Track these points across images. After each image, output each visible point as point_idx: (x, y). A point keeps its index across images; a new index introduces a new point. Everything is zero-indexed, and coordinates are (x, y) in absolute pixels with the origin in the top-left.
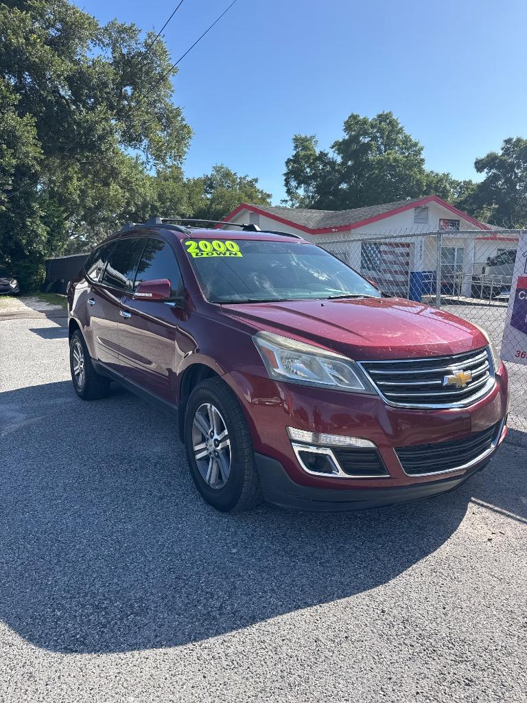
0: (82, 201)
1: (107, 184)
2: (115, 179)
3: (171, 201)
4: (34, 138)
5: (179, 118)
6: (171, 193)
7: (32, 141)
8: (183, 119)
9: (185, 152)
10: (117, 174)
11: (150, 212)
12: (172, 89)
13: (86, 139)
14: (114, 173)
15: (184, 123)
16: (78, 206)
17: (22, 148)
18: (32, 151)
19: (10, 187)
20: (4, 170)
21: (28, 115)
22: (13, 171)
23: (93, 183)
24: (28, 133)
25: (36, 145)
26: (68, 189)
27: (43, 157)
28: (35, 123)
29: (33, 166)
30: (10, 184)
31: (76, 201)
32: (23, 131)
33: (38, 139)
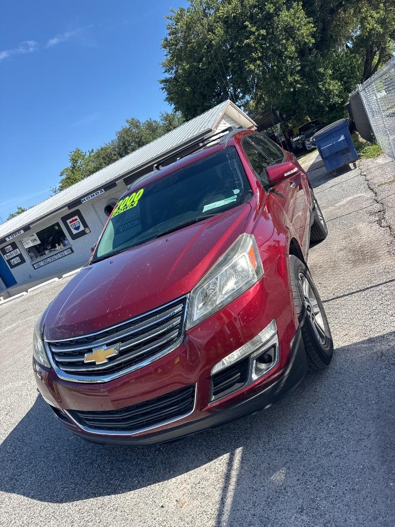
16: (383, 36)
17: (298, 33)
18: (306, 29)
19: (299, 68)
20: (291, 58)
21: (295, 4)
22: (296, 55)
23: (386, 10)
24: (298, 18)
25: (309, 22)
26: (366, 29)
27: (315, 29)
28: (302, 6)
29: (310, 41)
30: (298, 66)
31: (380, 32)
32: (293, 20)
33: (309, 17)
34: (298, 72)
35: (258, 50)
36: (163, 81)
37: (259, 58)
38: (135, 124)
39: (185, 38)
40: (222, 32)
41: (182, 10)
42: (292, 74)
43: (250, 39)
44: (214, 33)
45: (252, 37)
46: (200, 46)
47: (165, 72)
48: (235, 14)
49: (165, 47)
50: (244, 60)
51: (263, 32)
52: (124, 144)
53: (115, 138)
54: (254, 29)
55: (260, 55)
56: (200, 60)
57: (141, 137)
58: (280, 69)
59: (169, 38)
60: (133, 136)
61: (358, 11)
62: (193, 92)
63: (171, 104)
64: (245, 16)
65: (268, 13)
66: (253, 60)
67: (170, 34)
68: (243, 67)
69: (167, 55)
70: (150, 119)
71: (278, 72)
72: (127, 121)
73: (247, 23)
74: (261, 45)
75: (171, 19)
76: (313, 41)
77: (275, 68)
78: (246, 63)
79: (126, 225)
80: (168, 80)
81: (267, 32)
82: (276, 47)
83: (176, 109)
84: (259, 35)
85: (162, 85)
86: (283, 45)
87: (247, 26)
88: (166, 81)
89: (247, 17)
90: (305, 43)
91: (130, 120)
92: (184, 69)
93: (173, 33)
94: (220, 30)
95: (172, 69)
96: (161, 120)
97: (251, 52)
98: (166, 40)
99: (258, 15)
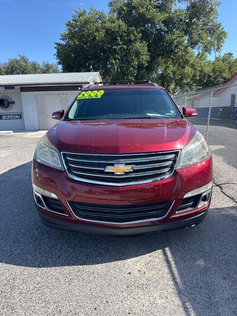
0: (174, 76)
1: (184, 68)
2: (187, 64)
3: (219, 72)
4: (147, 52)
5: (221, 28)
6: (219, 68)
7: (145, 53)
8: (222, 29)
9: (222, 46)
10: (188, 62)
11: (207, 79)
12: (218, 14)
13: (169, 48)
14: (187, 62)
15: (223, 30)
16: (172, 79)
17: (141, 57)
18: (145, 57)
19: (135, 74)
20: (133, 67)
21: (144, 42)
22: (137, 67)
23: (178, 68)
24: (144, 50)
25: (147, 55)
26: (167, 72)
27: (149, 59)
28: (147, 45)
29: (145, 64)
30: (136, 73)
31: (171, 77)
32: (141, 49)
33: (148, 52)
34: (134, 76)
35: (119, 54)
36: (57, 44)
37: (119, 59)
38: (24, 59)
39: (81, 26)
40: (103, 35)
41: (85, 11)
42: (131, 76)
43: (117, 47)
44: (99, 34)
45: (119, 47)
46: (89, 35)
47: (61, 39)
48: (114, 30)
49: (67, 25)
50: (110, 56)
51: (125, 47)
52: (12, 68)
53: (7, 62)
54: (121, 43)
55: (119, 57)
56: (86, 44)
57: (26, 69)
58: (127, 70)
59: (72, 22)
60: (20, 66)
61: (166, 62)
62: (75, 58)
63: (57, 59)
64: (118, 34)
65: (130, 39)
66: (115, 59)
67: (73, 20)
68: (108, 59)
69: (67, 31)
70: (36, 61)
71: (125, 71)
72: (20, 56)
73: (118, 38)
74: (122, 53)
75: (77, 13)
76: (147, 65)
77: (125, 68)
78: (111, 58)
79: (9, 116)
80: (60, 45)
81: (127, 48)
82: (128, 58)
83: (59, 63)
84: (122, 47)
85: (56, 46)
86: (132, 59)
87: (118, 40)
88: (59, 45)
89: (119, 35)
90: (142, 64)
91: (21, 55)
92: (75, 43)
93: (76, 21)
94: (102, 33)
95: (66, 40)
96: (42, 65)
97: (115, 54)
98: (69, 22)
99: (125, 37)
